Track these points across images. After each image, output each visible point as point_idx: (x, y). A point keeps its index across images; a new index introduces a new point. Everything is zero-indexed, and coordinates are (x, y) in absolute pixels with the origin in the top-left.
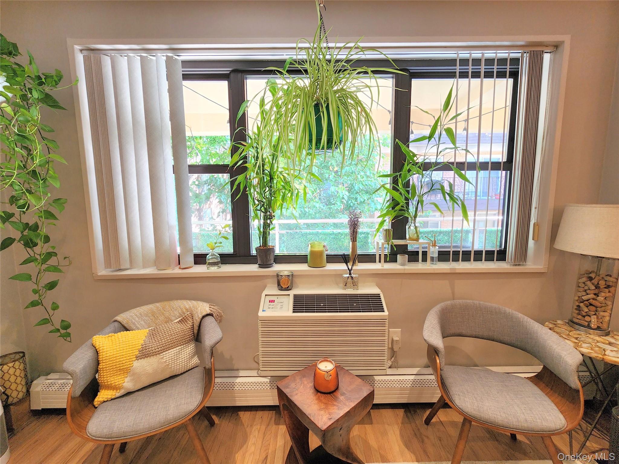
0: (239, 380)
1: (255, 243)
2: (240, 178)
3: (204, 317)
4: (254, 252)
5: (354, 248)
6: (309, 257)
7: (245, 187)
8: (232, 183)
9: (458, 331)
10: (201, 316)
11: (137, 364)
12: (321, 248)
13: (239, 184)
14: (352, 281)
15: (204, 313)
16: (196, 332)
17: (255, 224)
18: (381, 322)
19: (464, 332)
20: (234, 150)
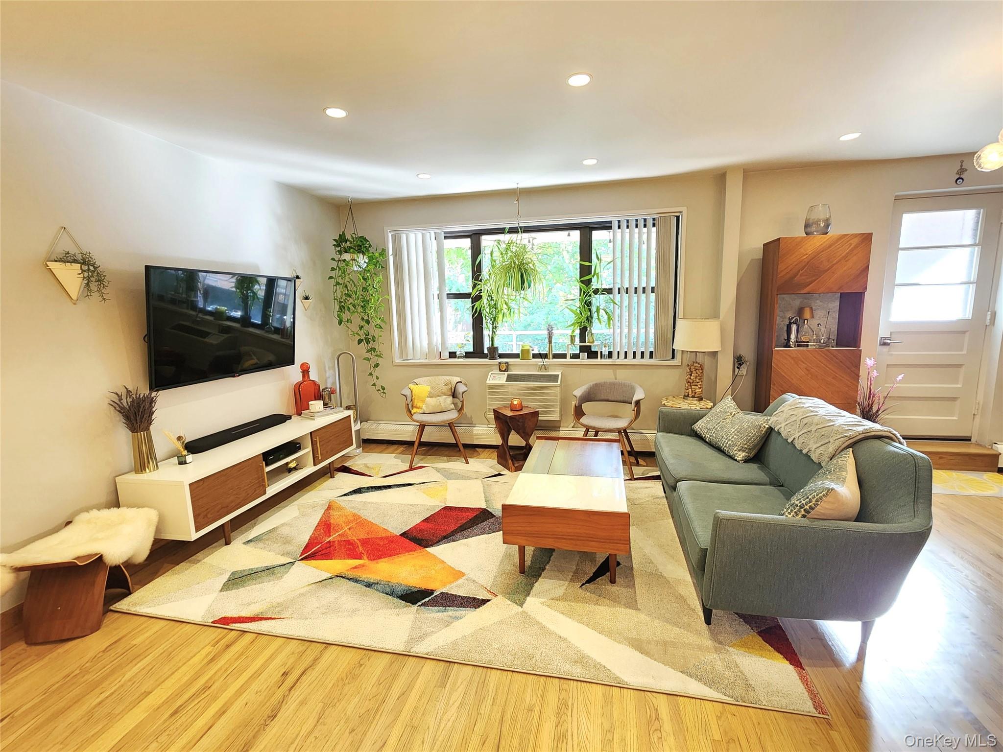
0: (475, 428)
1: (487, 344)
2: (477, 304)
3: (457, 383)
4: (486, 351)
5: (550, 348)
6: (520, 355)
7: (480, 310)
8: (473, 307)
9: (606, 398)
10: (456, 382)
11: (429, 400)
12: (528, 348)
13: (477, 308)
14: (545, 368)
15: (458, 381)
16: (453, 391)
17: (486, 333)
18: (555, 388)
19: (610, 399)
20: (474, 286)
